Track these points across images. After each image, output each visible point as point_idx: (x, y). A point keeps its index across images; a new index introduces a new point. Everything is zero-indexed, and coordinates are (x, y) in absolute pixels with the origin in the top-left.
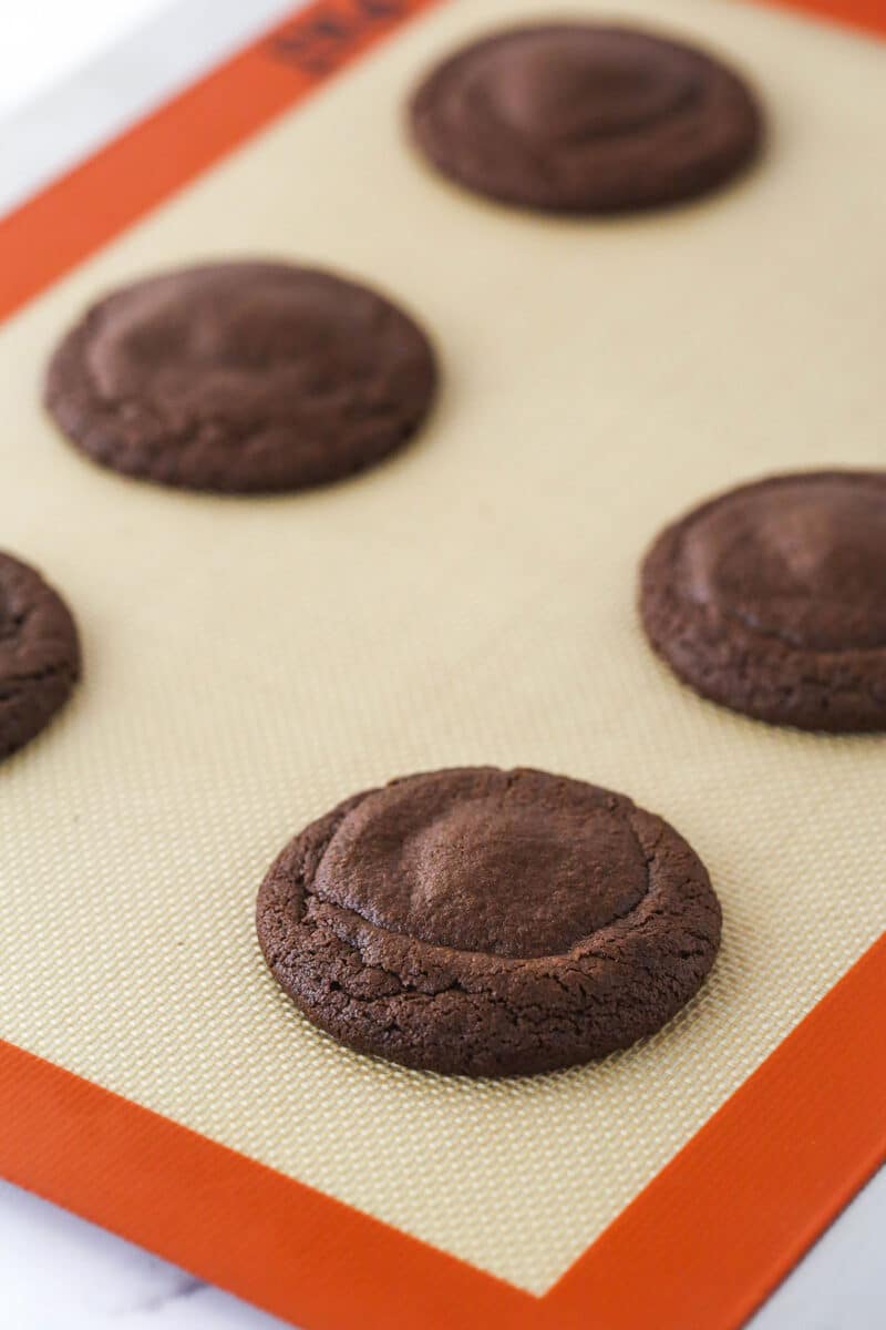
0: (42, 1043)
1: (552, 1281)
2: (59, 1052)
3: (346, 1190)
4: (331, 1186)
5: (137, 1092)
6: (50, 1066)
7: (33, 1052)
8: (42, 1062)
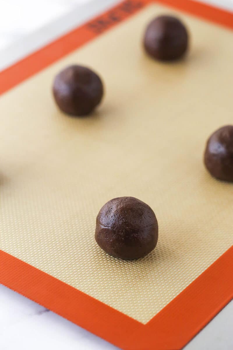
0: (20, 256)
1: (148, 321)
2: (24, 258)
3: (96, 296)
4: (92, 295)
5: (44, 269)
6: (22, 261)
7: (18, 258)
8: (20, 260)
